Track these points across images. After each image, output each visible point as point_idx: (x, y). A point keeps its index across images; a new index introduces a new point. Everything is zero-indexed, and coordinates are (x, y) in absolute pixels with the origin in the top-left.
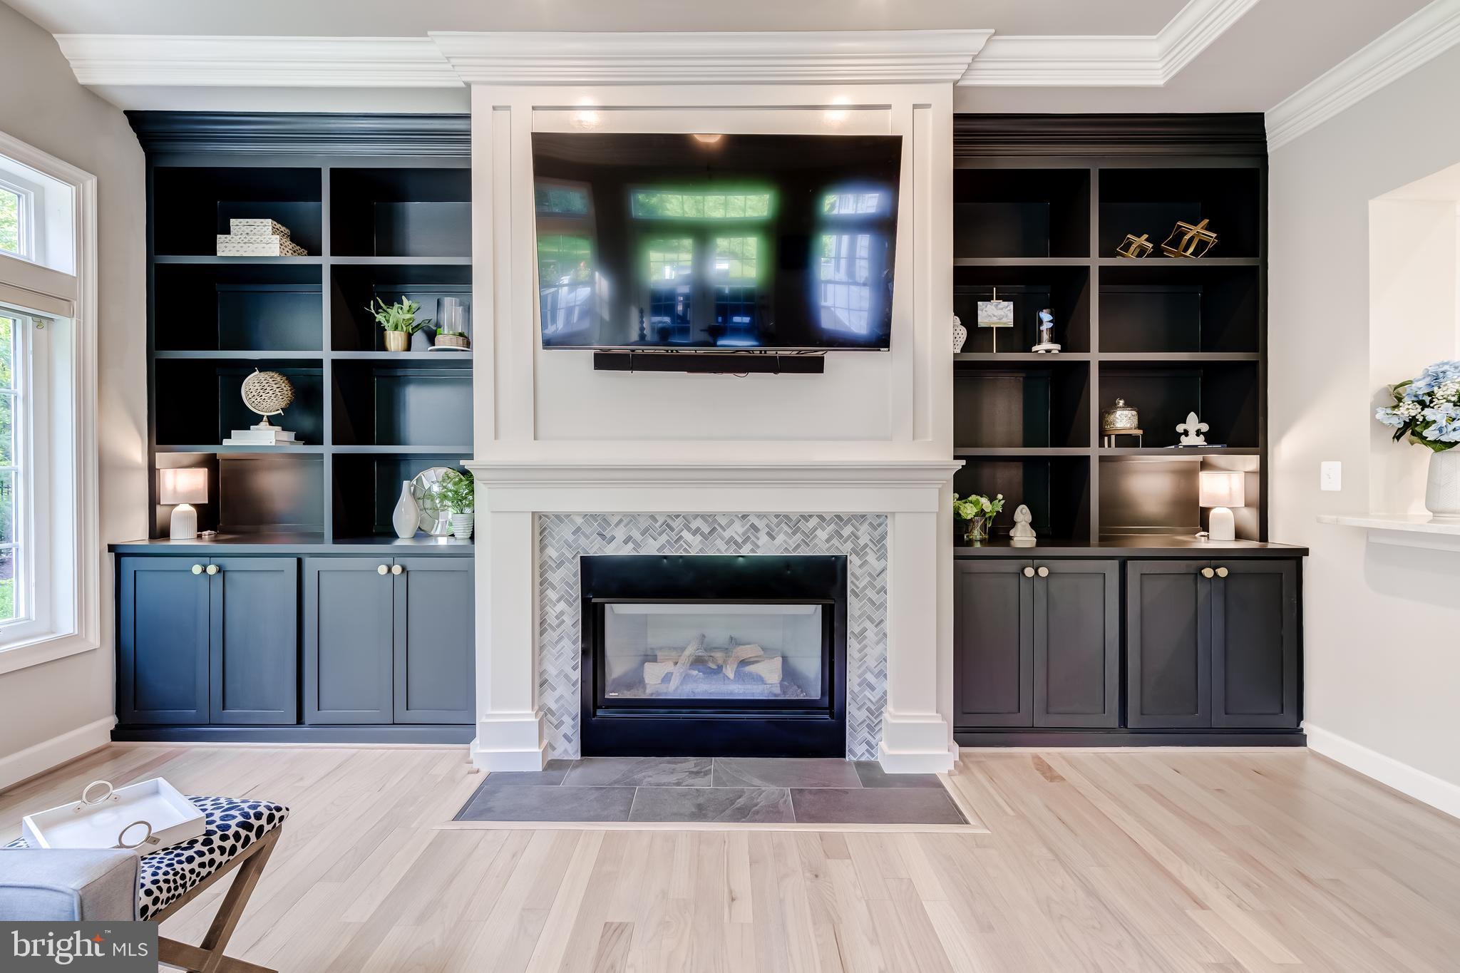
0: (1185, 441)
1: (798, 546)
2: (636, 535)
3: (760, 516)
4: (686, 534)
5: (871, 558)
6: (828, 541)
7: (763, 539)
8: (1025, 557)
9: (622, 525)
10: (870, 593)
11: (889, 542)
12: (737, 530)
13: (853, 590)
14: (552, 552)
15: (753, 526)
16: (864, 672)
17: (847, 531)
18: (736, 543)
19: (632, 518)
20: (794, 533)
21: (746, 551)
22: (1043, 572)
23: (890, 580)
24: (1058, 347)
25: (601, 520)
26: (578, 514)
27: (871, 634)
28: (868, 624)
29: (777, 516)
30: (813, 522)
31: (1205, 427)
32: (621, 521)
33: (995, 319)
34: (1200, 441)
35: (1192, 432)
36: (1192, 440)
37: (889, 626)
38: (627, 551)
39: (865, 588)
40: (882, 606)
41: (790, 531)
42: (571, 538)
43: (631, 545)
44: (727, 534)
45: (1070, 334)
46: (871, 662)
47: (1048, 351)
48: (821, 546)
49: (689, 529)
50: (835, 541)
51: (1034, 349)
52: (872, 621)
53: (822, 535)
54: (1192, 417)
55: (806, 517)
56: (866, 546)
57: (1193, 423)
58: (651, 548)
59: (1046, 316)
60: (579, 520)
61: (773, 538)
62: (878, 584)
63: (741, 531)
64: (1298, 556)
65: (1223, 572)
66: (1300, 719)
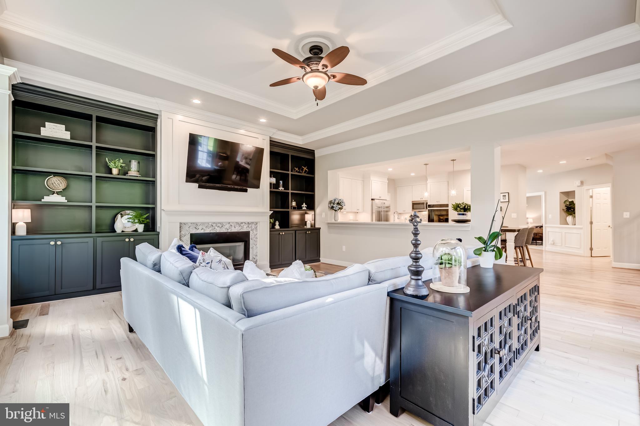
0: (303, 208)
1: (240, 229)
2: (204, 228)
3: (233, 223)
4: (216, 227)
5: (255, 231)
7: (233, 228)
8: (278, 230)
9: (201, 226)
10: (254, 239)
11: (258, 228)
12: (227, 226)
13: (251, 239)
14: (182, 232)
15: (231, 225)
16: (253, 256)
17: (250, 226)
18: (227, 229)
19: (203, 224)
20: (239, 227)
21: (229, 231)
22: (283, 233)
23: (258, 236)
24: (283, 188)
25: (196, 225)
26: (190, 223)
27: (255, 247)
28: (254, 245)
29: (236, 223)
30: (244, 224)
31: (306, 206)
32: (201, 224)
33: (272, 182)
34: (305, 208)
35: (304, 207)
36: (304, 208)
37: (258, 245)
38: (202, 231)
39: (253, 238)
40: (257, 241)
41: (239, 226)
42: (188, 229)
43: (203, 230)
44: (225, 227)
45: (286, 186)
46: (254, 253)
47: (282, 189)
48: (245, 229)
49: (217, 226)
50: (248, 228)
51: (279, 188)
52: (255, 245)
53: (245, 227)
54: (304, 204)
55: (242, 223)
56: (253, 229)
58: (208, 231)
59: (281, 182)
60: (190, 225)
61: (235, 228)
62: (256, 237)
63: (228, 226)
64: (319, 229)
65: (310, 232)
66: (320, 257)
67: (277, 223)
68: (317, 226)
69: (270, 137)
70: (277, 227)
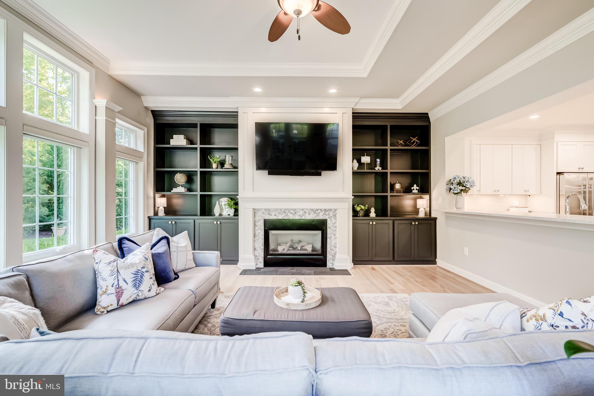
0: (413, 191)
1: (316, 217)
2: (277, 214)
3: (306, 209)
4: (289, 214)
5: (333, 219)
6: (323, 215)
7: (307, 215)
9: (274, 212)
10: (333, 228)
11: (337, 216)
12: (301, 213)
13: (329, 227)
14: (257, 218)
15: (305, 212)
16: (331, 247)
17: (327, 213)
18: (301, 216)
19: (276, 210)
20: (315, 214)
21: (303, 218)
22: (374, 223)
23: (337, 225)
24: (381, 168)
25: (268, 210)
26: (263, 209)
27: (333, 237)
28: (332, 235)
29: (311, 210)
30: (319, 211)
31: (418, 188)
32: (273, 210)
33: (366, 161)
34: (417, 191)
35: (415, 189)
36: (415, 191)
37: (337, 236)
38: (275, 218)
39: (331, 226)
40: (336, 231)
41: (314, 213)
42: (261, 215)
43: (276, 216)
44: (299, 214)
45: (384, 165)
46: (333, 244)
47: (379, 169)
48: (321, 217)
49: (290, 213)
50: (324, 215)
51: (375, 168)
52: (333, 234)
53: (321, 214)
54: (415, 185)
55: (317, 210)
56: (332, 217)
57: (415, 187)
58: (281, 217)
59: (378, 160)
60: (264, 211)
61: (310, 215)
62: (335, 225)
63: (302, 213)
64: (435, 219)
65: (417, 223)
66: (436, 258)
67: (373, 210)
68: (433, 215)
69: (353, 109)
70: (373, 214)
